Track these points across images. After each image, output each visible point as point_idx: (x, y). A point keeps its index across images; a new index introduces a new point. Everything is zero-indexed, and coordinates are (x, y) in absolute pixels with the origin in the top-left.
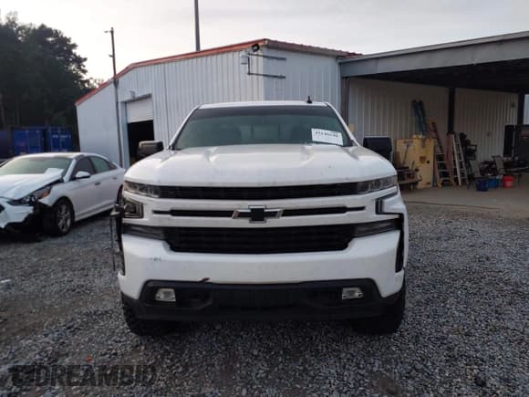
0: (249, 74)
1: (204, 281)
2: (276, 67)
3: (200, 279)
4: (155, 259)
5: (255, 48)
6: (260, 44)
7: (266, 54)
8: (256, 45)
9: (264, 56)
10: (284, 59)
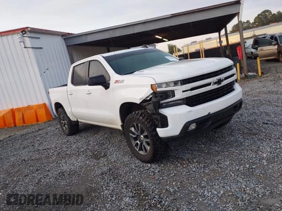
0: (25, 47)
1: (209, 114)
2: (37, 43)
3: (207, 114)
4: (189, 112)
5: (24, 32)
6: (26, 30)
7: (30, 36)
8: (23, 31)
9: (29, 37)
10: (39, 38)
